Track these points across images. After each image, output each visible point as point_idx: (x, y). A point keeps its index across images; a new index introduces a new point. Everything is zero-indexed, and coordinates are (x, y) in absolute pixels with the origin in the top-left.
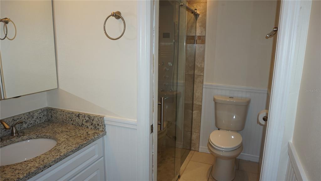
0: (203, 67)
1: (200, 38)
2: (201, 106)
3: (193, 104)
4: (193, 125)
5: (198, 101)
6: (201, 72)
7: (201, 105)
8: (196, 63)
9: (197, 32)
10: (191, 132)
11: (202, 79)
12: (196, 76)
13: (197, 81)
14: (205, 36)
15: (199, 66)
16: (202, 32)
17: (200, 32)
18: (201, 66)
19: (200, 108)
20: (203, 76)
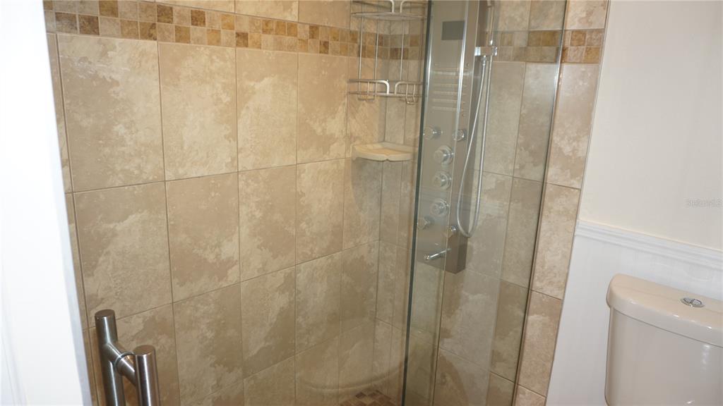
0: (580, 154)
1: (579, 40)
2: (561, 302)
3: (529, 289)
4: (525, 363)
5: (551, 283)
6: (573, 176)
7: (560, 297)
8: (555, 138)
9: (570, 15)
10: (516, 382)
11: (576, 201)
12: (549, 189)
13: (554, 206)
14: (601, 32)
15: (567, 150)
16: (589, 14)
17: (584, 15)
18: (574, 150)
19: (555, 309)
20: (580, 190)
